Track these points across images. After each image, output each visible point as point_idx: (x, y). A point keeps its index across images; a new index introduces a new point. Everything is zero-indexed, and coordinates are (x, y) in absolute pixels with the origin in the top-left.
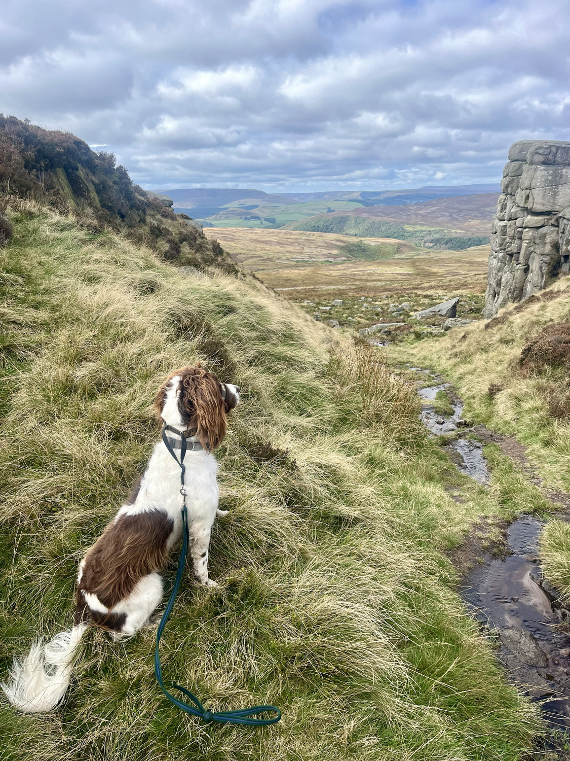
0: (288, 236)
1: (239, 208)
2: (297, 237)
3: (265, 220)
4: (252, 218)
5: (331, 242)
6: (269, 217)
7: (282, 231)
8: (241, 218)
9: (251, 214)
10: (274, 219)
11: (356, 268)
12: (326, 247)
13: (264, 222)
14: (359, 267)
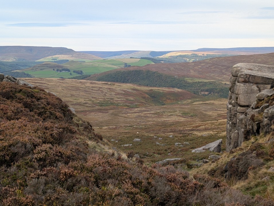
0: (94, 85)
1: (52, 62)
2: (100, 86)
3: (74, 72)
4: (63, 70)
5: (127, 90)
6: (77, 70)
7: (89, 81)
8: (54, 70)
9: (62, 67)
10: (82, 72)
11: (148, 111)
12: (124, 94)
13: (73, 73)
14: (151, 111)
